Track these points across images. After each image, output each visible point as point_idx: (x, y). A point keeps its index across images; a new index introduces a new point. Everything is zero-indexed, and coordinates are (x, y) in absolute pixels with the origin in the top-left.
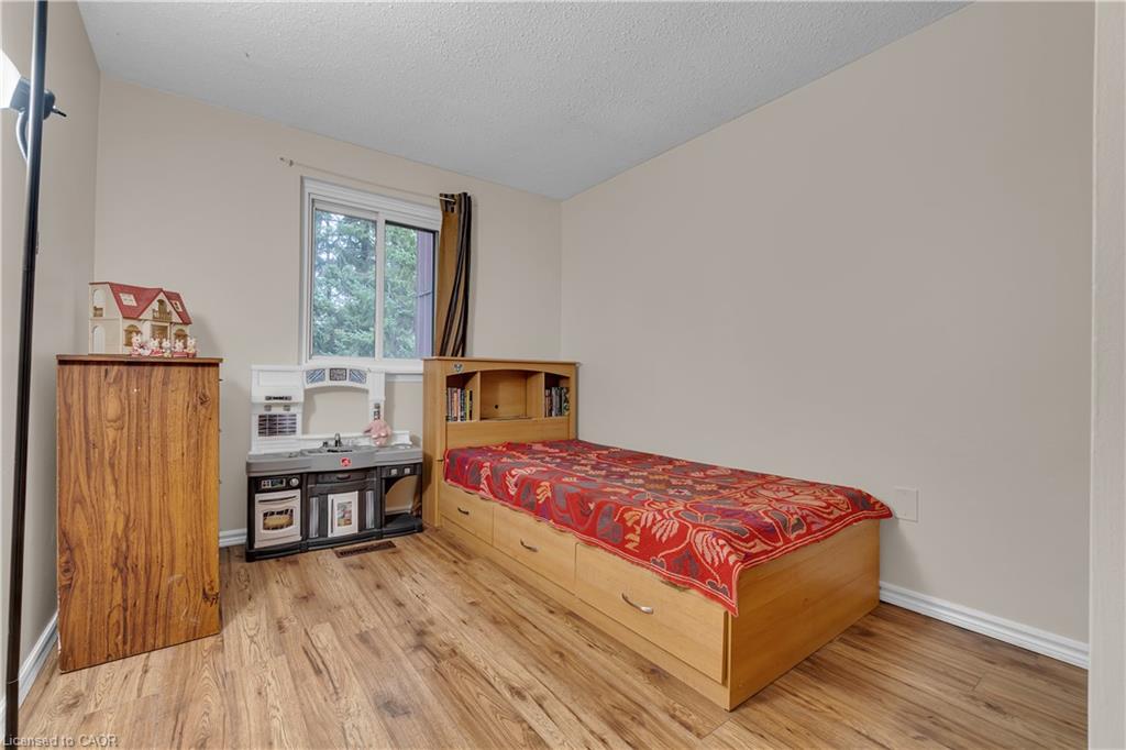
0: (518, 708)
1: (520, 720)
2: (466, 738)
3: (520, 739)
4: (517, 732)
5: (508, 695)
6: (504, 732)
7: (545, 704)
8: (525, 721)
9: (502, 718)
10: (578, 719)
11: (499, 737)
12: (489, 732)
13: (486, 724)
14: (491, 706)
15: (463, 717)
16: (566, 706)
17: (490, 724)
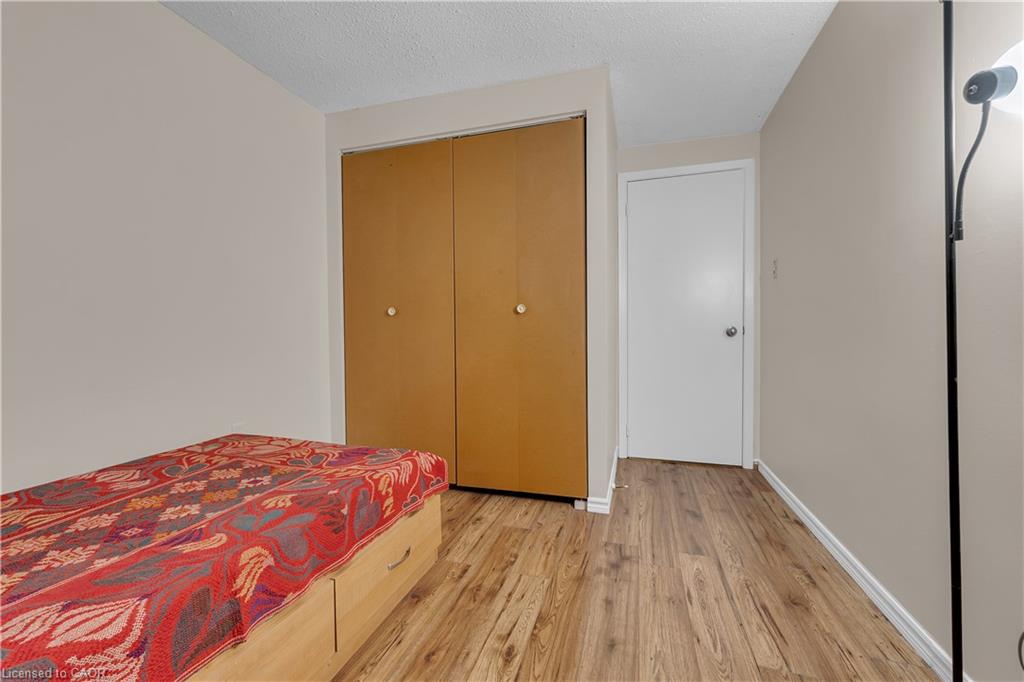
0: (525, 644)
1: (534, 637)
2: (581, 653)
3: (549, 627)
4: (545, 634)
5: (517, 660)
6: (553, 638)
7: (505, 633)
8: (532, 634)
9: (543, 647)
10: (503, 610)
11: (559, 637)
12: (562, 646)
13: (557, 651)
14: (539, 661)
15: (567, 670)
16: (496, 621)
17: (555, 650)
